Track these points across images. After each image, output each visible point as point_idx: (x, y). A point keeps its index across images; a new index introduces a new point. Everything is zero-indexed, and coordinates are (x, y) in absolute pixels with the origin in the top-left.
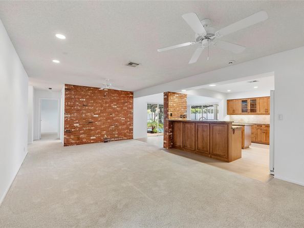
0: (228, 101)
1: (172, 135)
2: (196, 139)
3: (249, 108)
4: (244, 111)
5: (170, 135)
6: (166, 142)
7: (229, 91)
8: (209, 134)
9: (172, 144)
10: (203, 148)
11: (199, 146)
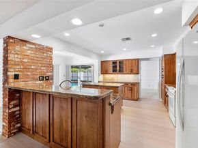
0: (102, 62)
1: (19, 111)
2: (51, 121)
3: (118, 68)
4: (114, 71)
5: (14, 112)
6: (5, 124)
7: (103, 52)
8: (70, 115)
9: (19, 125)
10: (61, 140)
11: (55, 136)
